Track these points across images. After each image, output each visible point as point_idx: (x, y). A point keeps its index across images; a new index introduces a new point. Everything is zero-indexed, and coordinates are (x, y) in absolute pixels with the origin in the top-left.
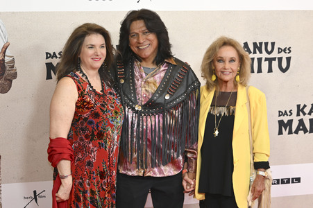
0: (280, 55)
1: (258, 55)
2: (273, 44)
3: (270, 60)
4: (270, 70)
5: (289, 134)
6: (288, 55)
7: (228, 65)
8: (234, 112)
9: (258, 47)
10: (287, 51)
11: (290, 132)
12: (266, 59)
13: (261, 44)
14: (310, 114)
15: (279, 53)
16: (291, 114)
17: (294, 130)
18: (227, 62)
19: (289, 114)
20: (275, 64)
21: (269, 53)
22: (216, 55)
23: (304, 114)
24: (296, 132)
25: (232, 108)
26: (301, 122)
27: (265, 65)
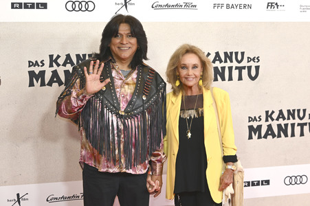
0: (249, 64)
1: (228, 64)
2: (243, 54)
3: (240, 69)
4: (240, 78)
5: (258, 138)
6: (257, 64)
7: (191, 72)
8: (202, 113)
9: (228, 56)
10: (256, 60)
11: (260, 137)
12: (237, 68)
13: (231, 53)
14: (277, 119)
15: (248, 62)
16: (261, 119)
17: (263, 135)
18: (190, 69)
19: (258, 119)
20: (245, 72)
21: (239, 62)
22: (179, 62)
23: (273, 120)
24: (265, 137)
25: (200, 110)
26: (270, 127)
27: (235, 73)
